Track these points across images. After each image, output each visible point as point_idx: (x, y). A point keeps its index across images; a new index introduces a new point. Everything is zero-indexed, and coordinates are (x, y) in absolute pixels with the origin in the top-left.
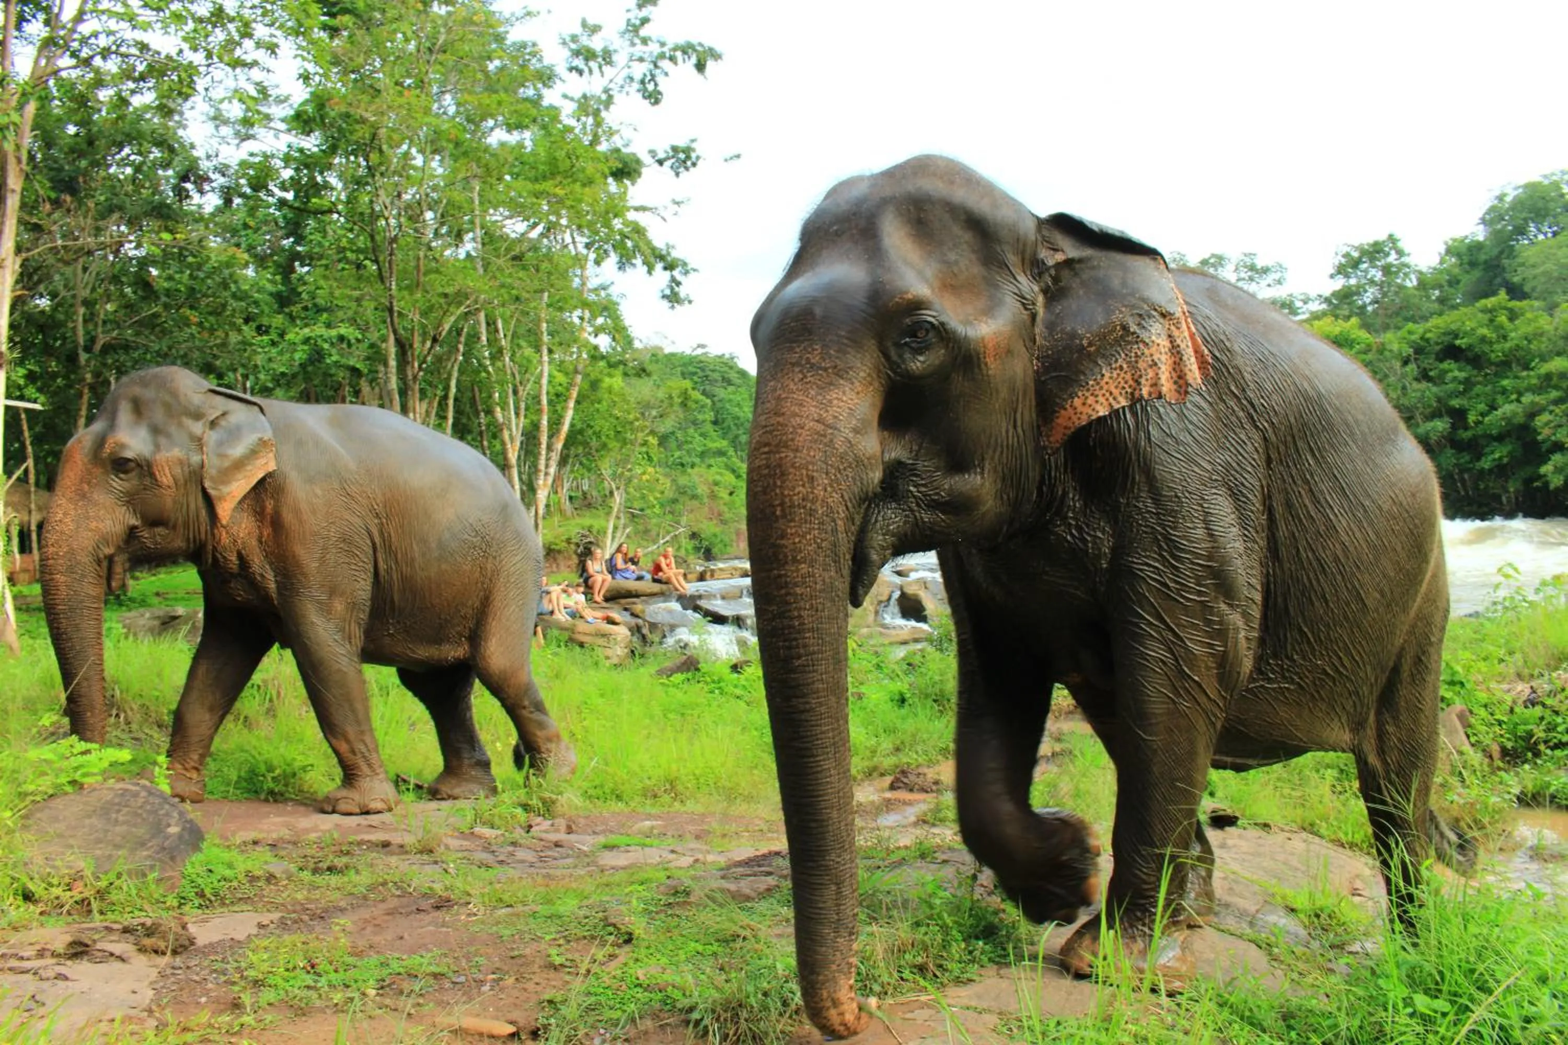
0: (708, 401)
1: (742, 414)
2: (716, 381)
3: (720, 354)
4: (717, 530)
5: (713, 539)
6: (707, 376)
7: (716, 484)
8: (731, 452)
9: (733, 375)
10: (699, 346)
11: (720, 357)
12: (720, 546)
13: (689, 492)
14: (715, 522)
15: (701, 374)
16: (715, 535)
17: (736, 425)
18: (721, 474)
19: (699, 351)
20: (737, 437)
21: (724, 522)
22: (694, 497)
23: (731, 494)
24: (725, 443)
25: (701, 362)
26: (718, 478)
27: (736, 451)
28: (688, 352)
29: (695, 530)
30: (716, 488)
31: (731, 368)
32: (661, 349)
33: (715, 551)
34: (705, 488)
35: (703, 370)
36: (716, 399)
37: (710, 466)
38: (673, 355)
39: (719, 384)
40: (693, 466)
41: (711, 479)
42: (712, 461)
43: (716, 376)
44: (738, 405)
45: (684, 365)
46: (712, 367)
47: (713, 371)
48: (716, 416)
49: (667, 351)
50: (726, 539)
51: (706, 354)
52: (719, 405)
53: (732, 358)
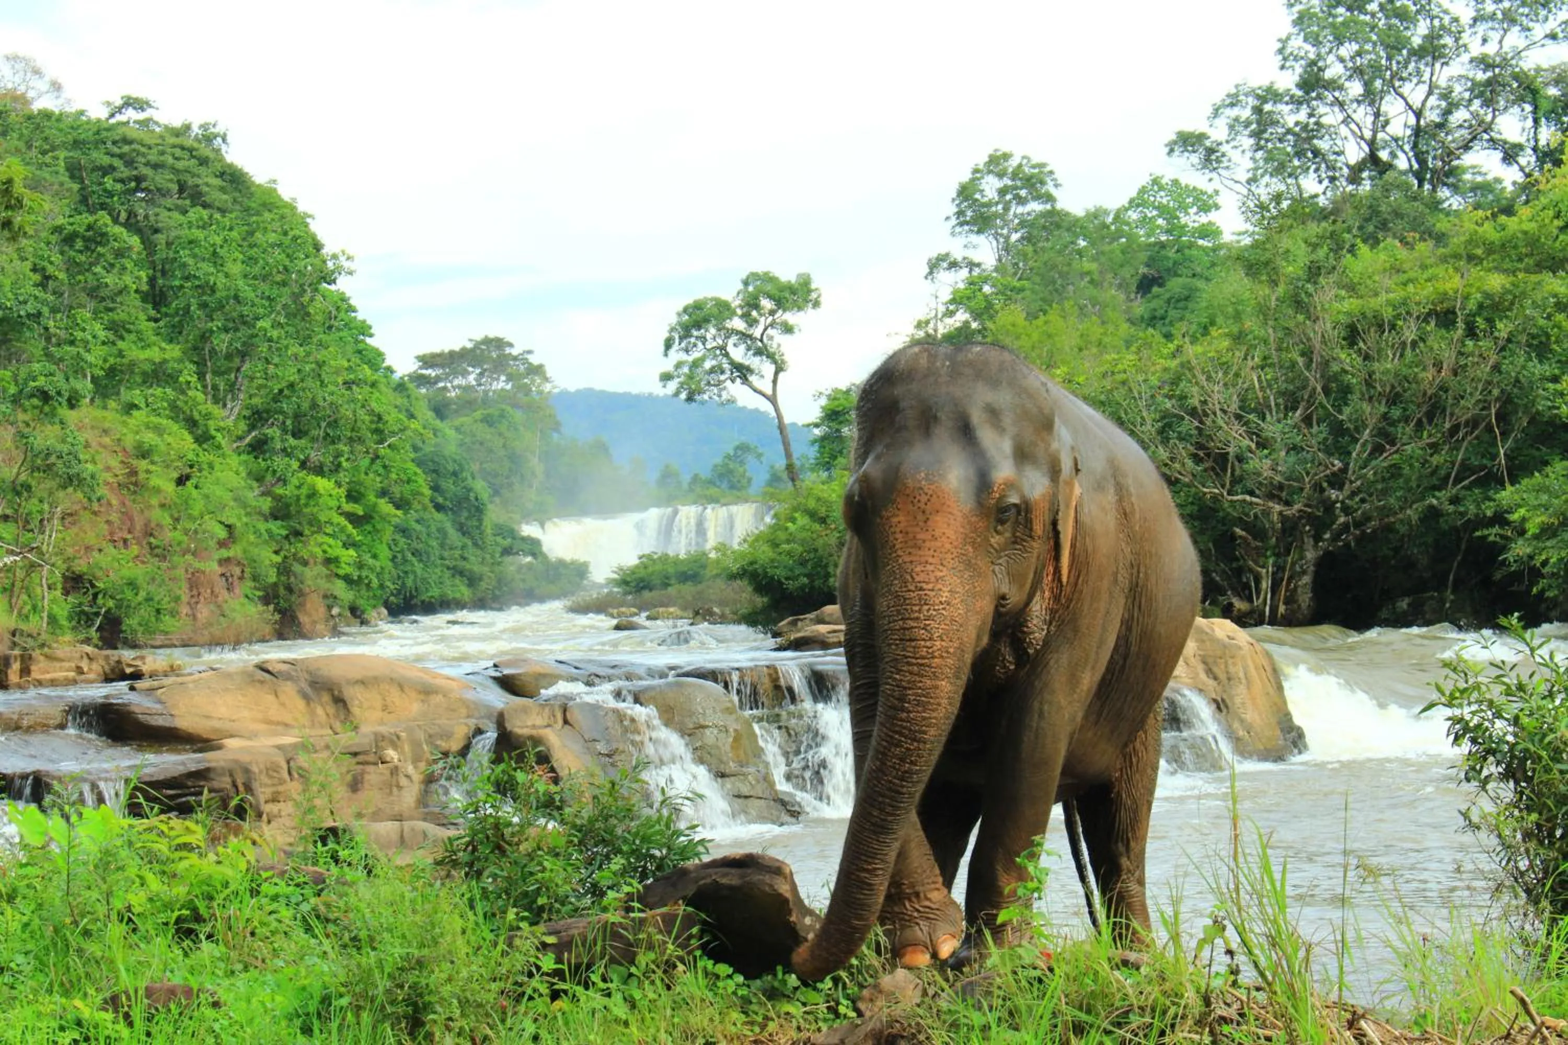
0: (135, 241)
1: (221, 281)
2: (163, 193)
3: (177, 123)
4: (138, 572)
5: (129, 594)
6: (139, 179)
7: (144, 453)
8: (188, 375)
9: (208, 181)
10: (130, 103)
11: (177, 133)
12: (145, 612)
13: (60, 467)
14: (135, 549)
15: (124, 172)
16: (132, 584)
17: (203, 306)
18: (159, 430)
19: (131, 115)
20: (205, 337)
21: (160, 553)
22: (71, 481)
23: (181, 481)
24: (173, 352)
25: (126, 141)
26: (149, 438)
27: (201, 376)
28: (98, 112)
29: (81, 566)
30: (143, 464)
31: (204, 162)
32: (22, 100)
33: (131, 623)
34: (114, 463)
35: (130, 163)
36: (161, 238)
37: (131, 407)
38: (47, 115)
39: (169, 202)
40: (72, 403)
41: (129, 441)
42: (136, 396)
43: (163, 179)
44: (215, 257)
45: (77, 144)
46: (153, 157)
47: (156, 166)
48: (152, 281)
49: (37, 106)
50: (160, 594)
51: (145, 123)
52: (162, 253)
53: (209, 139)
